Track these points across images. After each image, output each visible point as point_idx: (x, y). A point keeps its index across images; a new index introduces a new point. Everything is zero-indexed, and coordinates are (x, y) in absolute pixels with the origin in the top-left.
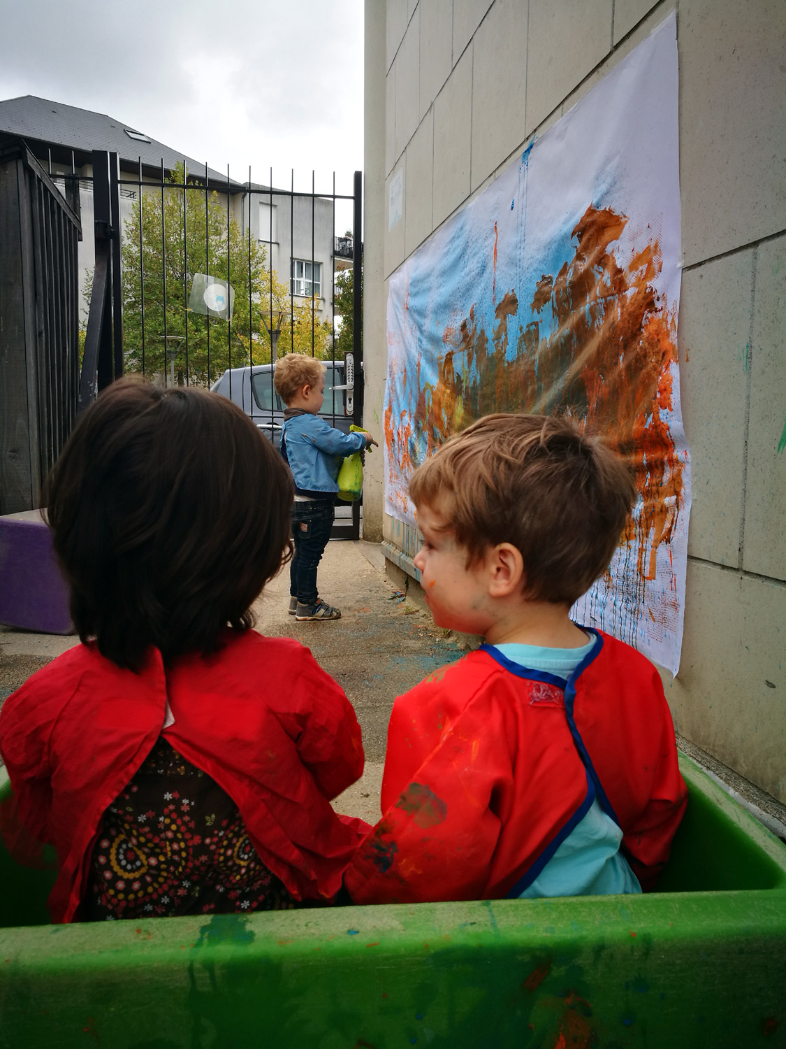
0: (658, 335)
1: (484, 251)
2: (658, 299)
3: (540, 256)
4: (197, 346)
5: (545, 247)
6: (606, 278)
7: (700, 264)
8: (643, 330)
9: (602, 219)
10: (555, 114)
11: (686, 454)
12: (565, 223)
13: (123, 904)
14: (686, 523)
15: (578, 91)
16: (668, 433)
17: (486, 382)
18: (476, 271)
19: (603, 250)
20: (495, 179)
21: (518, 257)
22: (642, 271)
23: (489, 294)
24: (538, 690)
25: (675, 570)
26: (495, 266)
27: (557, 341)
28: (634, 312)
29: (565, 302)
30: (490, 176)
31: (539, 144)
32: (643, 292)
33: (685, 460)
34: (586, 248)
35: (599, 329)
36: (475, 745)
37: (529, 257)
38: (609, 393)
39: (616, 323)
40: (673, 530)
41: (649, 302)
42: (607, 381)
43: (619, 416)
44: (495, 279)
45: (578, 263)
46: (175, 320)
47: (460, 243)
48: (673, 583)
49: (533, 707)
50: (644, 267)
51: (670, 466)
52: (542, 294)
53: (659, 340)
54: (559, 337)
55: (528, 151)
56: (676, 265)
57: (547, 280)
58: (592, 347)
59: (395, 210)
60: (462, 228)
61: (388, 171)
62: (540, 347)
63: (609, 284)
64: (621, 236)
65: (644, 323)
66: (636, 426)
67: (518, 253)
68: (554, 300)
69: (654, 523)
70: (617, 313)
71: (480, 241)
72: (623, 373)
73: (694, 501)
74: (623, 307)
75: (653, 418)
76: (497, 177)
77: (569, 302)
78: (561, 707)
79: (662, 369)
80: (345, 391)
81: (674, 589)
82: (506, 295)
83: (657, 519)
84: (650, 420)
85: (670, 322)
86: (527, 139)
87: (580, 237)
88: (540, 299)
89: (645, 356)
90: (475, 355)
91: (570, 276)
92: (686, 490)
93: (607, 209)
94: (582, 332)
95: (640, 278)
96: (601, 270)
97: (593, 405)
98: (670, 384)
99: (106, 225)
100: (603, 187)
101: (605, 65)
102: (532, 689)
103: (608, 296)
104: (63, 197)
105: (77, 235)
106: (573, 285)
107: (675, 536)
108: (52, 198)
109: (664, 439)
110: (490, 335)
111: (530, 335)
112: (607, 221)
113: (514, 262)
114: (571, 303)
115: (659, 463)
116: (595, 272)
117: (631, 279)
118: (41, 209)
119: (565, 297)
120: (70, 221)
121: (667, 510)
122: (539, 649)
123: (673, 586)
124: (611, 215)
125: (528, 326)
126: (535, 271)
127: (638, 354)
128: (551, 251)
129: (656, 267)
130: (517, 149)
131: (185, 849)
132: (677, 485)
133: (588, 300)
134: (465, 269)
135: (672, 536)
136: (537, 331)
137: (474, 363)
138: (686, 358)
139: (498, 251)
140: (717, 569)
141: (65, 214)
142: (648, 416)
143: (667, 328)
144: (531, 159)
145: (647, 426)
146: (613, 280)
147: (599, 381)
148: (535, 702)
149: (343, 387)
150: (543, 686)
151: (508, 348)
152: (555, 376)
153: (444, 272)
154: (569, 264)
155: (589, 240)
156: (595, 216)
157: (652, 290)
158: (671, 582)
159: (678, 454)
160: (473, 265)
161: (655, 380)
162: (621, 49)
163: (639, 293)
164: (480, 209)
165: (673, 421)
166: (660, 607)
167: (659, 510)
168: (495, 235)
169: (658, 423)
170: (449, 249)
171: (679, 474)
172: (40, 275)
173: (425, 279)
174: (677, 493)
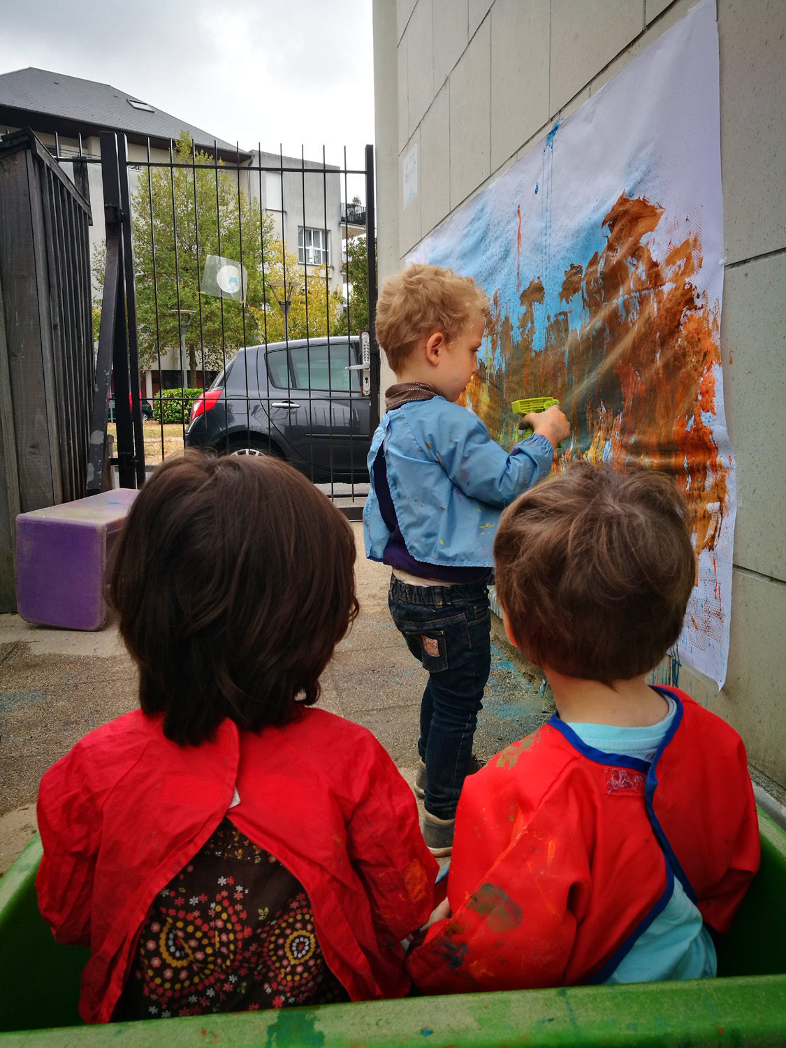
0: (698, 334)
1: (507, 235)
2: (698, 297)
3: (568, 244)
4: (209, 318)
5: (573, 235)
6: (640, 271)
7: (745, 262)
8: (681, 328)
9: (635, 209)
10: (581, 95)
11: (731, 460)
12: (596, 210)
13: (169, 994)
14: (731, 531)
15: (606, 72)
16: (710, 437)
17: (513, 371)
18: (499, 256)
19: (637, 242)
20: (517, 161)
21: (544, 244)
22: (680, 266)
23: (513, 280)
24: (617, 778)
25: (719, 579)
26: (518, 252)
27: (589, 333)
28: (672, 308)
29: (596, 293)
30: (511, 157)
31: (565, 126)
32: (681, 288)
33: (729, 466)
34: (618, 238)
35: (633, 324)
36: (551, 845)
37: (555, 244)
38: (646, 391)
39: (652, 319)
40: (716, 538)
41: (688, 299)
42: (643, 378)
43: (657, 415)
44: (519, 265)
45: (610, 253)
46: (186, 294)
47: (480, 225)
48: (717, 592)
49: (610, 796)
50: (681, 262)
51: (713, 471)
52: (572, 283)
53: (699, 339)
54: (590, 329)
55: (553, 132)
56: (718, 262)
57: (575, 269)
58: (627, 342)
59: (409, 188)
60: (482, 210)
61: (401, 147)
62: (569, 338)
63: (644, 277)
64: (657, 228)
65: (682, 320)
66: (676, 428)
67: (544, 239)
68: (585, 291)
69: (696, 529)
70: (653, 308)
71: (503, 224)
72: (661, 371)
73: (740, 509)
74: (659, 302)
75: (695, 420)
76: (518, 159)
77: (601, 294)
78: (640, 795)
79: (703, 370)
80: (361, 372)
81: (720, 599)
82: (531, 283)
83: (699, 525)
84: (691, 422)
85: (711, 321)
86: (552, 119)
87: (612, 227)
88: (569, 289)
89: (684, 355)
90: (499, 342)
91: (600, 267)
92: (731, 497)
93: (641, 199)
94: (615, 325)
95: (678, 273)
96: (635, 262)
97: (629, 403)
98: (713, 386)
99: (116, 209)
100: (637, 176)
101: (637, 44)
102: (611, 777)
103: (643, 290)
104: (72, 184)
105: (87, 220)
106: (604, 276)
107: (719, 543)
108: (62, 186)
109: (706, 443)
110: (514, 321)
111: (559, 325)
112: (641, 211)
113: (539, 249)
114: (603, 294)
115: (701, 467)
116: (628, 264)
117: (668, 273)
118: (51, 199)
119: (596, 289)
120: (80, 207)
121: (710, 516)
122: (618, 729)
123: (717, 595)
124: (645, 205)
125: (555, 316)
126: (562, 259)
127: (676, 352)
128: (579, 239)
129: (696, 262)
130: (540, 130)
131: (235, 942)
132: (720, 492)
133: (621, 292)
134: (488, 253)
135: (715, 543)
136: (566, 321)
137: (498, 350)
138: (729, 360)
139: (522, 236)
140: (766, 581)
141: (75, 201)
142: (689, 418)
143: (708, 327)
144: (556, 141)
145: (688, 429)
146: (648, 274)
147: (634, 377)
148: (613, 791)
149: (359, 367)
150: (622, 772)
151: (536, 337)
152: (587, 370)
153: (464, 255)
154: (600, 254)
155: (621, 230)
156: (628, 205)
157: (691, 286)
158: (715, 590)
159: (722, 459)
160: (495, 249)
161: (695, 381)
162: (654, 28)
163: (676, 288)
164: (502, 191)
165: (716, 425)
166: (703, 615)
167: (702, 515)
168: (518, 219)
169: (700, 426)
170: (469, 231)
171: (723, 479)
172: (53, 266)
173: (443, 260)
174: (721, 500)
